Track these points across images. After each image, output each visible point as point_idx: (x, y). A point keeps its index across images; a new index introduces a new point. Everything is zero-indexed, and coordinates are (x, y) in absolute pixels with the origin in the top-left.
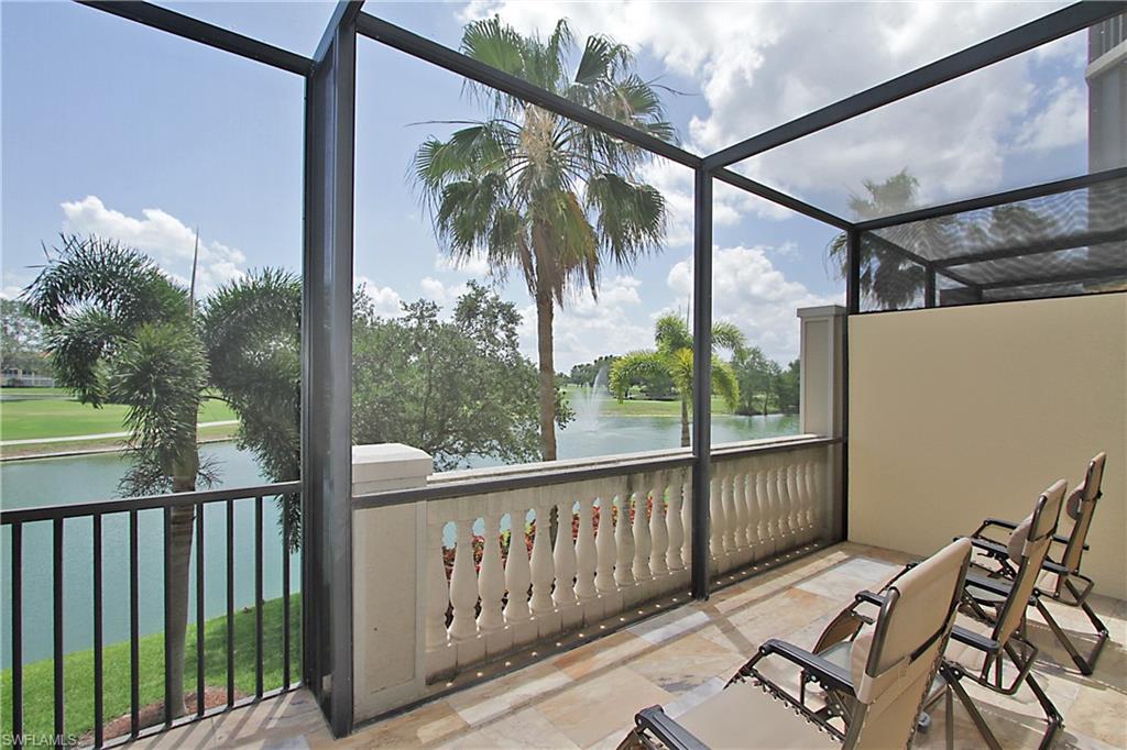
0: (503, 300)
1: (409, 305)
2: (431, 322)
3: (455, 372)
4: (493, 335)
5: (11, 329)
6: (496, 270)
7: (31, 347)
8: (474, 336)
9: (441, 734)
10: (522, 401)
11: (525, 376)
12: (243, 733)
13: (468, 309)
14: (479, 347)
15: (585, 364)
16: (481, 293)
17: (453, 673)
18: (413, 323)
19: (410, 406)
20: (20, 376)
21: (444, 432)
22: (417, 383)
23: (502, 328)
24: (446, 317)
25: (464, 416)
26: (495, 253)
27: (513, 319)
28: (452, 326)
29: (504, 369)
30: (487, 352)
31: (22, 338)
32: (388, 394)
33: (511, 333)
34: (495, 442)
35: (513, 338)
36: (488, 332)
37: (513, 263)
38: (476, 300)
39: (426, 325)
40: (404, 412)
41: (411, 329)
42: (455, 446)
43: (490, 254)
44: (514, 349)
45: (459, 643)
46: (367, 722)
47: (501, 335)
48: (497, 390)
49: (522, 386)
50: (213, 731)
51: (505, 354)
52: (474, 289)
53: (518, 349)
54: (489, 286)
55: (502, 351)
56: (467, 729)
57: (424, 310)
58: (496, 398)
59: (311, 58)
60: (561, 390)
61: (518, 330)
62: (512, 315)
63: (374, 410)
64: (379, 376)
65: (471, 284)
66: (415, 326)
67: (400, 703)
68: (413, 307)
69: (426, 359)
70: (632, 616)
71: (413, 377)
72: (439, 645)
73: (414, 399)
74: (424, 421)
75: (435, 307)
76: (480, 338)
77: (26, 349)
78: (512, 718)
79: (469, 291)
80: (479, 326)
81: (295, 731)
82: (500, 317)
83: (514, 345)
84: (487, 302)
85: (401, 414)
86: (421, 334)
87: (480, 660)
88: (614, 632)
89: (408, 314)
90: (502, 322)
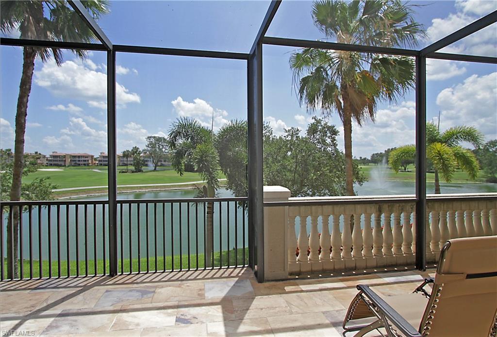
0: (329, 124)
1: (287, 130)
2: (297, 137)
3: (307, 159)
4: (325, 141)
5: (161, 147)
6: (325, 111)
7: (166, 152)
8: (316, 142)
9: (293, 290)
10: (339, 172)
11: (341, 160)
12: (232, 275)
13: (313, 130)
14: (318, 147)
15: (379, 153)
16: (319, 122)
17: (299, 273)
18: (289, 138)
19: (288, 174)
20: (163, 163)
21: (303, 186)
22: (291, 164)
23: (329, 138)
24: (303, 134)
25: (312, 179)
26: (325, 103)
27: (335, 133)
28: (306, 138)
29: (330, 157)
30: (322, 149)
31: (164, 150)
32: (278, 168)
33: (333, 140)
34: (327, 191)
35: (335, 142)
36: (322, 140)
37: (333, 108)
38: (317, 125)
39: (295, 138)
40: (286, 176)
41: (288, 141)
42: (308, 192)
43: (322, 104)
44: (335, 147)
45: (301, 263)
46: (268, 281)
47: (328, 141)
48: (327, 166)
49: (339, 165)
50: (224, 272)
51: (331, 149)
52: (316, 120)
53: (337, 147)
54: (323, 118)
55: (329, 148)
56: (302, 291)
57: (294, 132)
58: (326, 170)
59: (249, 53)
60: (359, 167)
61: (337, 137)
62: (334, 131)
63: (274, 175)
64: (275, 160)
65: (314, 118)
66: (290, 139)
67: (279, 278)
68: (289, 131)
69: (295, 153)
70: (380, 270)
71: (289, 161)
72: (294, 262)
73: (290, 171)
74: (294, 180)
75: (298, 130)
76: (319, 142)
77: (165, 153)
78: (320, 292)
79: (313, 121)
80: (318, 137)
81: (247, 278)
82: (328, 132)
83: (335, 145)
84: (321, 126)
85: (284, 177)
86: (293, 142)
87: (309, 272)
88: (370, 274)
89: (287, 134)
90: (329, 135)
